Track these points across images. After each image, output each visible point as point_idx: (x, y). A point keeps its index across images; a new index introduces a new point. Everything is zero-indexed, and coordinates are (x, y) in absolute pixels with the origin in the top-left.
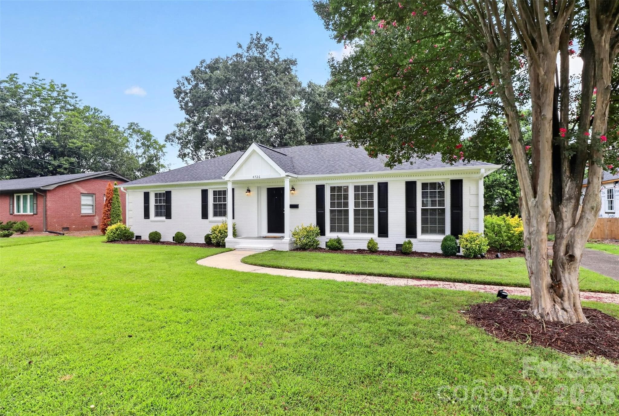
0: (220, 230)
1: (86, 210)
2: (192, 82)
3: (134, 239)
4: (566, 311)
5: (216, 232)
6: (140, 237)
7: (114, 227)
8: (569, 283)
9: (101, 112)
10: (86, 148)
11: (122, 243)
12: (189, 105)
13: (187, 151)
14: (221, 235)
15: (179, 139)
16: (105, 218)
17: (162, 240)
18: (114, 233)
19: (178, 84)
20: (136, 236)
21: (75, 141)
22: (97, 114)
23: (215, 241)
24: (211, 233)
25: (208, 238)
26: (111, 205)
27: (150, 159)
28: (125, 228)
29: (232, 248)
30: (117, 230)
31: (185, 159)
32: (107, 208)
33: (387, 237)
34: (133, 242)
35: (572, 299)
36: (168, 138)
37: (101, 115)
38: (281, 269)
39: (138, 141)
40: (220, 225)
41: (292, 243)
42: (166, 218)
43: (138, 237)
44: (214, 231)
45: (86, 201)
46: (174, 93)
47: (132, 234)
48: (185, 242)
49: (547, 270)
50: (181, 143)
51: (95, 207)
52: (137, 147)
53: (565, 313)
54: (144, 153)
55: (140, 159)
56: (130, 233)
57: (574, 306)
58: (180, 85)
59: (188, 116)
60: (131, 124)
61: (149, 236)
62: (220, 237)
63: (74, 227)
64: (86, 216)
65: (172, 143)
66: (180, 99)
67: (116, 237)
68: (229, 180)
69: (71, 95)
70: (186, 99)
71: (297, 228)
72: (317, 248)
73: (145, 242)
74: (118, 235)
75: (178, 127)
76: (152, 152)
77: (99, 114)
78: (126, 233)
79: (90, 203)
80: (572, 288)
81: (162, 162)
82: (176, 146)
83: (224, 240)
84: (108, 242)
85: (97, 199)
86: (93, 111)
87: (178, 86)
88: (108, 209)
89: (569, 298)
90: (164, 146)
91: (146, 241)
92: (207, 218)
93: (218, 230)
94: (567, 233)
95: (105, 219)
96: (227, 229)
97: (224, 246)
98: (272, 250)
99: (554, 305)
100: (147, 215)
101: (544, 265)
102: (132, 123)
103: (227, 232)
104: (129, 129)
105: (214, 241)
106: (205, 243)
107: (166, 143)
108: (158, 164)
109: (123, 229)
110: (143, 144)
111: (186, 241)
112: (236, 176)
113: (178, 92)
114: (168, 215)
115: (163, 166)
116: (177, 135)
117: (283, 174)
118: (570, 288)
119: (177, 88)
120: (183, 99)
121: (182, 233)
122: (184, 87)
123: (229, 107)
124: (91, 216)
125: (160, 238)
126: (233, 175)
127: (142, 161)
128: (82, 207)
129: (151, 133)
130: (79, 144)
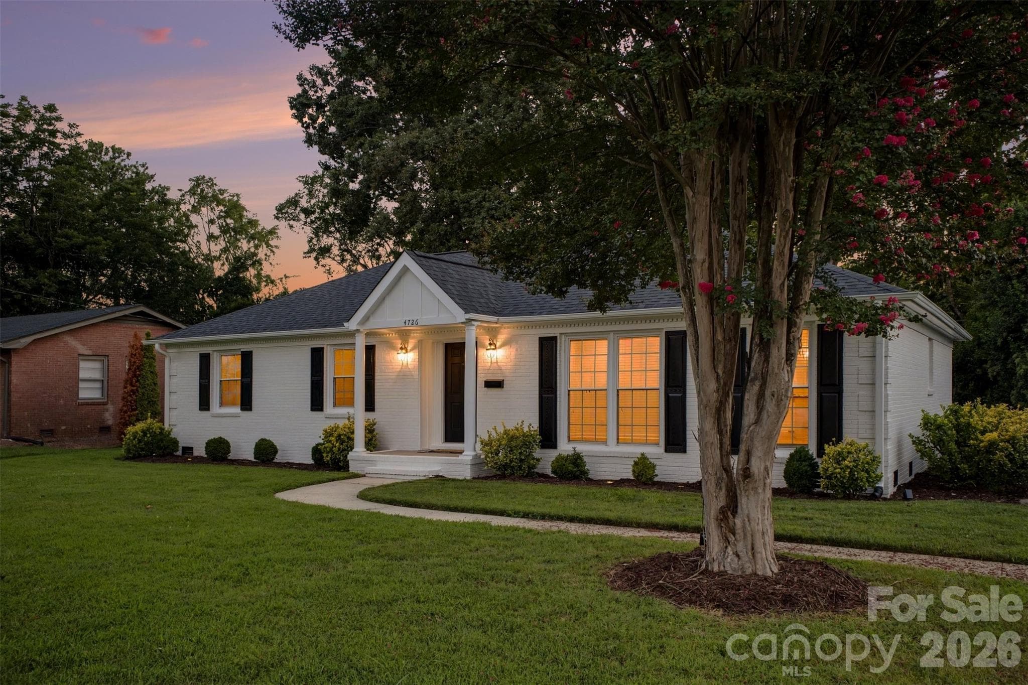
0: (339, 436)
1: (89, 392)
2: (332, 78)
3: (179, 453)
4: (738, 556)
5: (330, 438)
6: (191, 449)
7: (140, 426)
8: (747, 512)
9: (129, 154)
10: (93, 246)
11: (153, 461)
12: (330, 131)
13: (326, 240)
14: (341, 444)
15: (307, 212)
16: (125, 409)
17: (231, 456)
18: (140, 441)
19: (301, 85)
20: (183, 447)
21: (71, 232)
22: (117, 161)
23: (329, 459)
24: (322, 442)
25: (317, 452)
26: (138, 381)
27: (239, 265)
28: (162, 429)
29: (360, 472)
30: (144, 432)
31: (323, 262)
32: (129, 388)
33: (684, 451)
34: (174, 459)
35: (749, 538)
36: (281, 211)
37: (127, 162)
38: (420, 508)
39: (212, 222)
40: (341, 423)
41: (477, 463)
42: (242, 409)
43: (188, 450)
44: (328, 434)
45: (89, 370)
46: (292, 108)
47: (175, 442)
48: (275, 460)
49: (715, 492)
50: (312, 222)
51: (106, 384)
52: (211, 237)
53: (736, 559)
54: (225, 250)
55: (217, 265)
56: (172, 439)
57: (753, 549)
58: (307, 87)
59: (325, 158)
60: (198, 181)
61: (206, 448)
62: (339, 449)
63: (63, 428)
64: (87, 404)
65: (292, 222)
66: (306, 119)
67: (142, 449)
68: (358, 331)
69: (67, 130)
70: (320, 120)
71: (494, 433)
72: (532, 475)
73: (199, 460)
74: (147, 443)
75: (306, 183)
76: (245, 245)
77: (122, 160)
78: (162, 440)
79: (97, 375)
80: (749, 521)
81: (266, 269)
82: (301, 231)
83: (346, 457)
84: (127, 458)
85: (111, 368)
86: (111, 154)
87: (299, 90)
88: (132, 391)
89: (745, 535)
90: (272, 232)
91: (202, 457)
92: (321, 410)
93: (335, 434)
94: (747, 433)
95: (126, 412)
96: (353, 433)
97: (345, 467)
98: (437, 476)
99: (726, 547)
100: (204, 404)
101: (711, 484)
102: (198, 179)
103: (353, 440)
104: (192, 192)
105: (327, 458)
106: (312, 462)
107: (276, 222)
108: (258, 276)
109: (158, 431)
110: (225, 230)
111: (279, 458)
112: (372, 320)
113: (300, 105)
114: (246, 403)
115: (270, 281)
116: (304, 203)
117: (460, 315)
118: (747, 520)
119: (299, 96)
120: (314, 119)
121: (270, 441)
122: (316, 92)
123: (418, 138)
124: (99, 404)
125: (228, 451)
126: (366, 319)
127: (220, 270)
128: (81, 385)
129: (243, 202)
130: (79, 239)
